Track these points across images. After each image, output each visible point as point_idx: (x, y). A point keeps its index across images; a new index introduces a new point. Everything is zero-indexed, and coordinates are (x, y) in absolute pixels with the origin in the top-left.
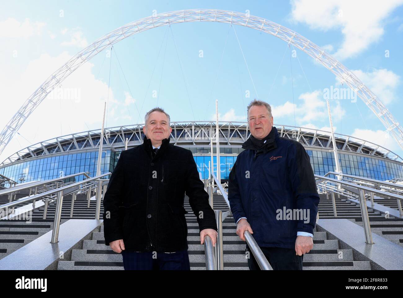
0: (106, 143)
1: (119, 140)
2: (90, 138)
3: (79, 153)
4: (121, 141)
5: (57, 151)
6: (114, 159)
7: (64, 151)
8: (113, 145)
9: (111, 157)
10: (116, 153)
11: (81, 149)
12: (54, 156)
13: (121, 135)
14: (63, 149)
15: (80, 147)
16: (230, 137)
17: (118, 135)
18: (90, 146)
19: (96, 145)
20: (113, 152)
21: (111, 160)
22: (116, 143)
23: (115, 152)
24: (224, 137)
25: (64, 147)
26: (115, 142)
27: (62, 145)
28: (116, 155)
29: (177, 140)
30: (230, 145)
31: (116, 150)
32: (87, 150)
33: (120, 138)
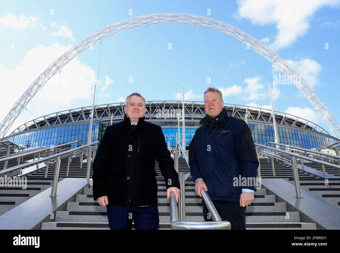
0: (96, 118)
1: (105, 115)
2: (83, 113)
3: (74, 125)
4: (107, 116)
5: (57, 123)
7: (62, 123)
8: (101, 119)
9: (99, 128)
11: (76, 122)
12: (54, 127)
13: (108, 111)
14: (62, 122)
15: (75, 120)
16: (193, 113)
17: (105, 111)
18: (83, 119)
19: (88, 119)
20: (101, 124)
21: (99, 130)
22: (104, 118)
23: (103, 124)
24: (188, 113)
25: (62, 120)
26: (103, 116)
27: (61, 119)
28: (103, 126)
29: (152, 115)
30: (193, 119)
31: (104, 123)
32: (80, 123)
33: (107, 113)
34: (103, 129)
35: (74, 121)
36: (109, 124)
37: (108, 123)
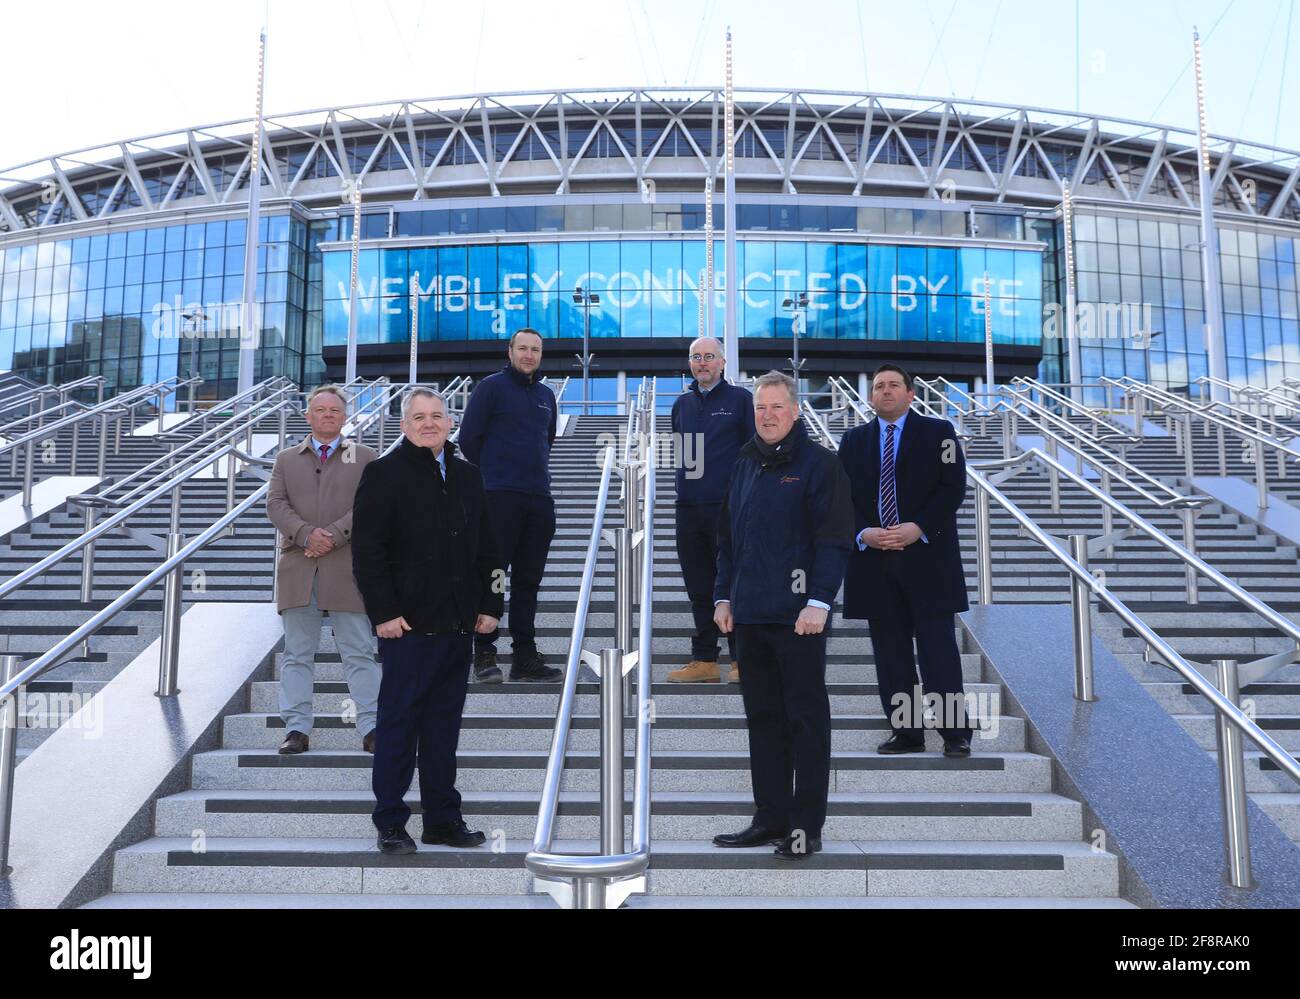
0: (268, 183)
1: (320, 169)
2: (200, 157)
3: (155, 227)
4: (330, 172)
5: (57, 218)
6: (307, 252)
7: (90, 214)
8: (296, 190)
9: (291, 243)
10: (314, 226)
11: (162, 208)
12: (46, 241)
13: (332, 145)
14: (84, 206)
15: (157, 198)
16: (794, 157)
17: (317, 145)
18: (200, 192)
19: (225, 190)
20: (300, 222)
21: (292, 255)
22: (313, 182)
23: (310, 222)
24: (768, 156)
25: (86, 197)
26: (306, 176)
27: (79, 191)
28: (312, 234)
29: (571, 169)
30: (793, 190)
31: (315, 214)
32: (187, 213)
33: (328, 160)
34: (311, 250)
35: (154, 202)
36: (344, 219)
37: (334, 215)
